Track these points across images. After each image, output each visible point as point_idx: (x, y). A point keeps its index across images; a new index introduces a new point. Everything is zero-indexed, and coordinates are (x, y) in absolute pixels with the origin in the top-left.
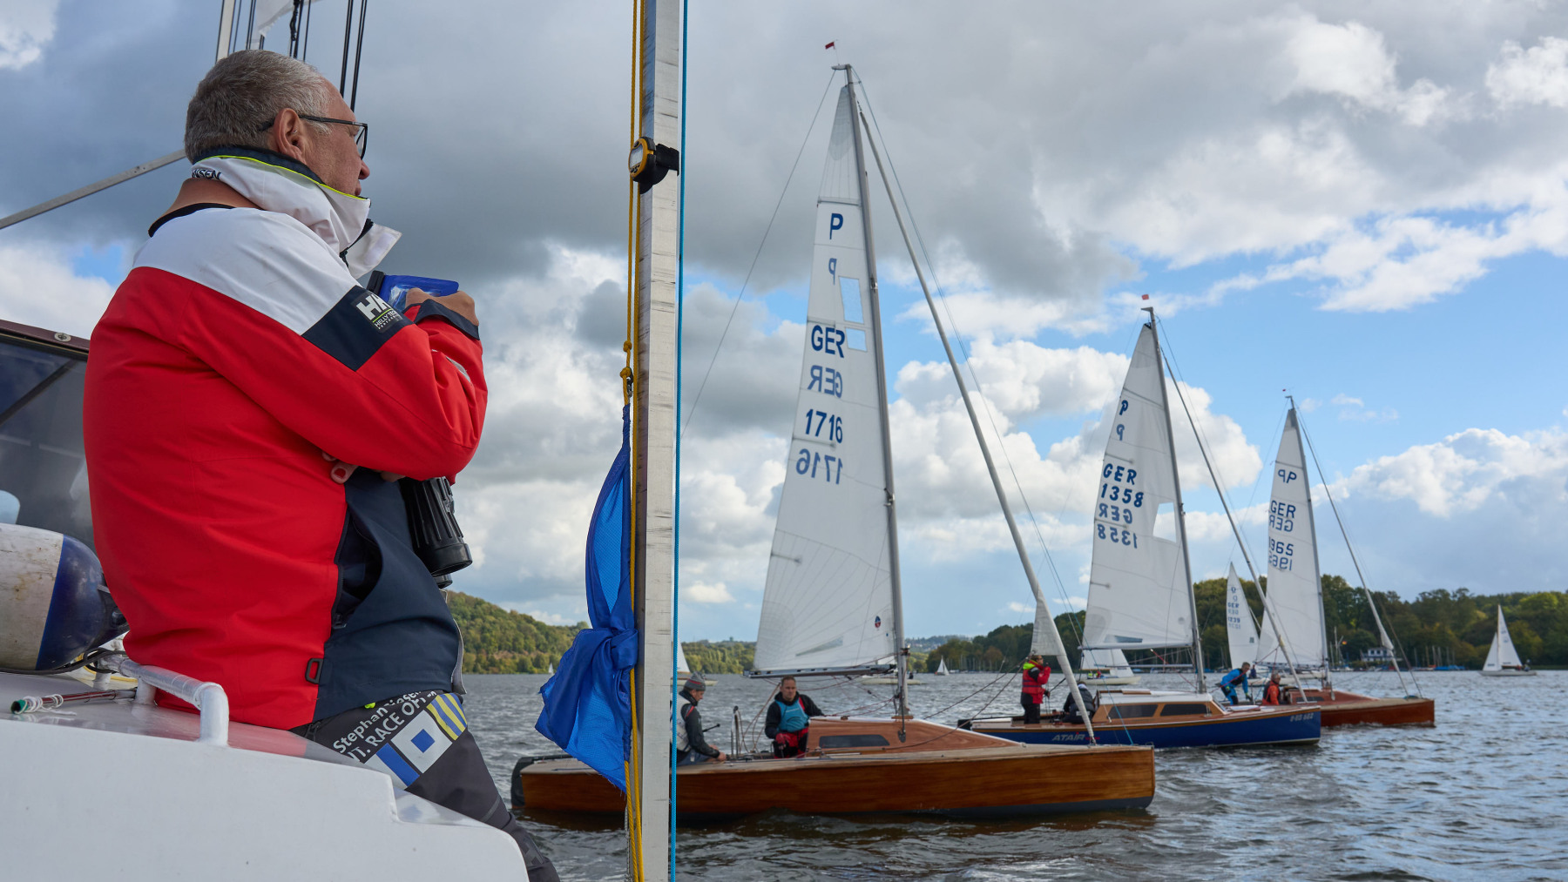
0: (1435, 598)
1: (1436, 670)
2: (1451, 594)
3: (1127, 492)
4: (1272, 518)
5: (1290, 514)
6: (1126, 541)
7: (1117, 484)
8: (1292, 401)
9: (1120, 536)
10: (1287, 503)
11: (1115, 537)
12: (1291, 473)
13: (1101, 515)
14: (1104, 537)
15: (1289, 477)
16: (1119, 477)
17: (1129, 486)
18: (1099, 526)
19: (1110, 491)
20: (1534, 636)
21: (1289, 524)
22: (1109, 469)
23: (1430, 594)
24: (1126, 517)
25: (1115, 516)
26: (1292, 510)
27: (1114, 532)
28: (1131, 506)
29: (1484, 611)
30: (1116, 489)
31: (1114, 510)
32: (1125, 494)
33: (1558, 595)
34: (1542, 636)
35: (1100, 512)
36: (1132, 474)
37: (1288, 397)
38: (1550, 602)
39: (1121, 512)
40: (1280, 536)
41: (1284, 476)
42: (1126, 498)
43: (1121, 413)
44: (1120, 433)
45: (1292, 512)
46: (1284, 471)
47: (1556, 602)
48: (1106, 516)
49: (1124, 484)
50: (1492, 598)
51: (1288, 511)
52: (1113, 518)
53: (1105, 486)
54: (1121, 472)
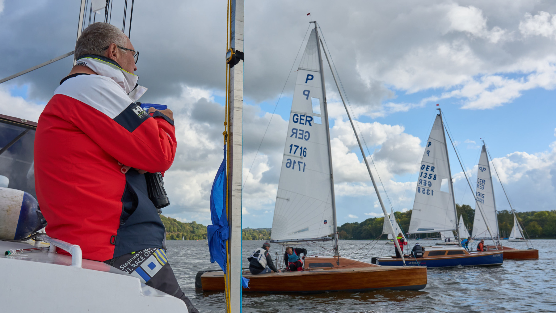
0: (503, 213)
1: (504, 239)
2: (509, 212)
3: (430, 175)
4: (478, 185)
5: (483, 183)
6: (428, 193)
7: (427, 172)
8: (484, 142)
9: (426, 192)
10: (482, 179)
11: (424, 192)
12: (484, 168)
13: (419, 184)
14: (420, 192)
15: (483, 170)
16: (428, 169)
17: (432, 172)
18: (419, 187)
19: (424, 175)
20: (539, 227)
21: (483, 187)
22: (423, 166)
23: (501, 212)
24: (429, 184)
25: (425, 184)
26: (484, 181)
27: (424, 190)
28: (432, 180)
29: (521, 218)
30: (426, 174)
31: (425, 182)
32: (430, 176)
33: (548, 212)
34: (542, 227)
35: (419, 182)
36: (433, 168)
37: (482, 141)
38: (545, 215)
39: (427, 183)
40: (480, 191)
41: (481, 169)
42: (430, 177)
43: (428, 146)
44: (428, 154)
45: (484, 182)
46: (481, 167)
47: (547, 214)
48: (421, 184)
49: (429, 172)
50: (524, 213)
51: (483, 182)
52: (424, 185)
53: (422, 173)
54: (428, 167)
